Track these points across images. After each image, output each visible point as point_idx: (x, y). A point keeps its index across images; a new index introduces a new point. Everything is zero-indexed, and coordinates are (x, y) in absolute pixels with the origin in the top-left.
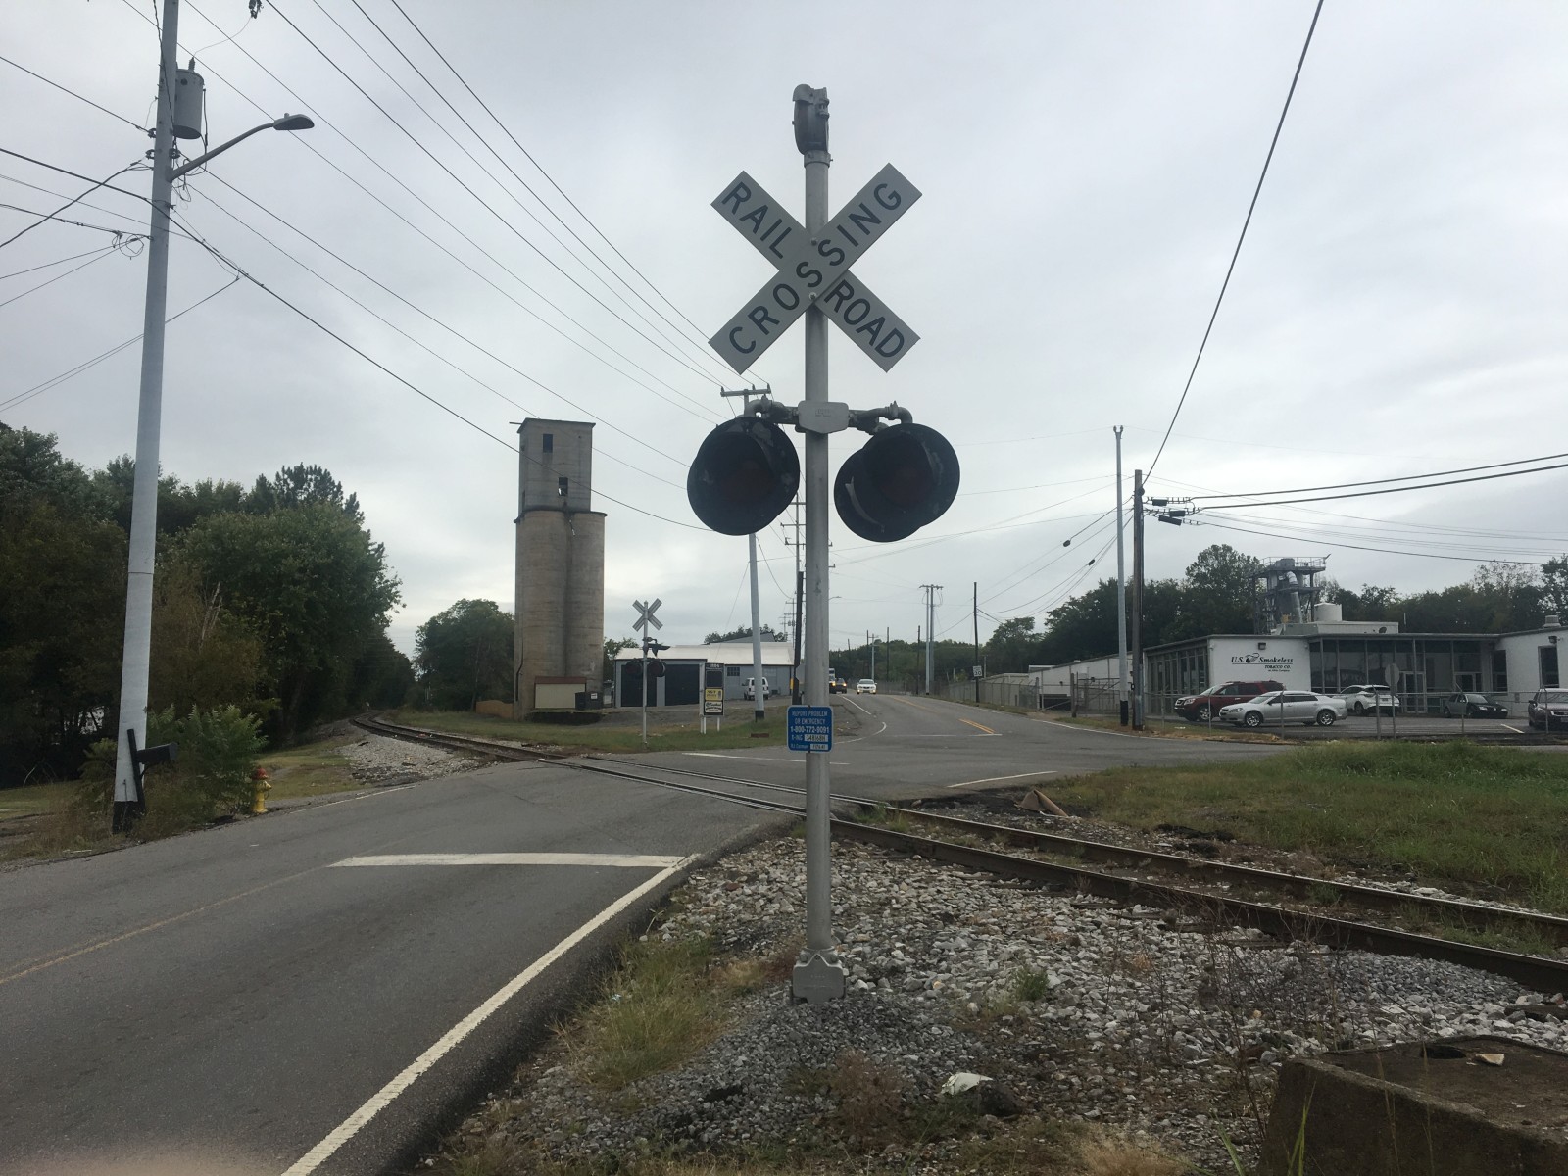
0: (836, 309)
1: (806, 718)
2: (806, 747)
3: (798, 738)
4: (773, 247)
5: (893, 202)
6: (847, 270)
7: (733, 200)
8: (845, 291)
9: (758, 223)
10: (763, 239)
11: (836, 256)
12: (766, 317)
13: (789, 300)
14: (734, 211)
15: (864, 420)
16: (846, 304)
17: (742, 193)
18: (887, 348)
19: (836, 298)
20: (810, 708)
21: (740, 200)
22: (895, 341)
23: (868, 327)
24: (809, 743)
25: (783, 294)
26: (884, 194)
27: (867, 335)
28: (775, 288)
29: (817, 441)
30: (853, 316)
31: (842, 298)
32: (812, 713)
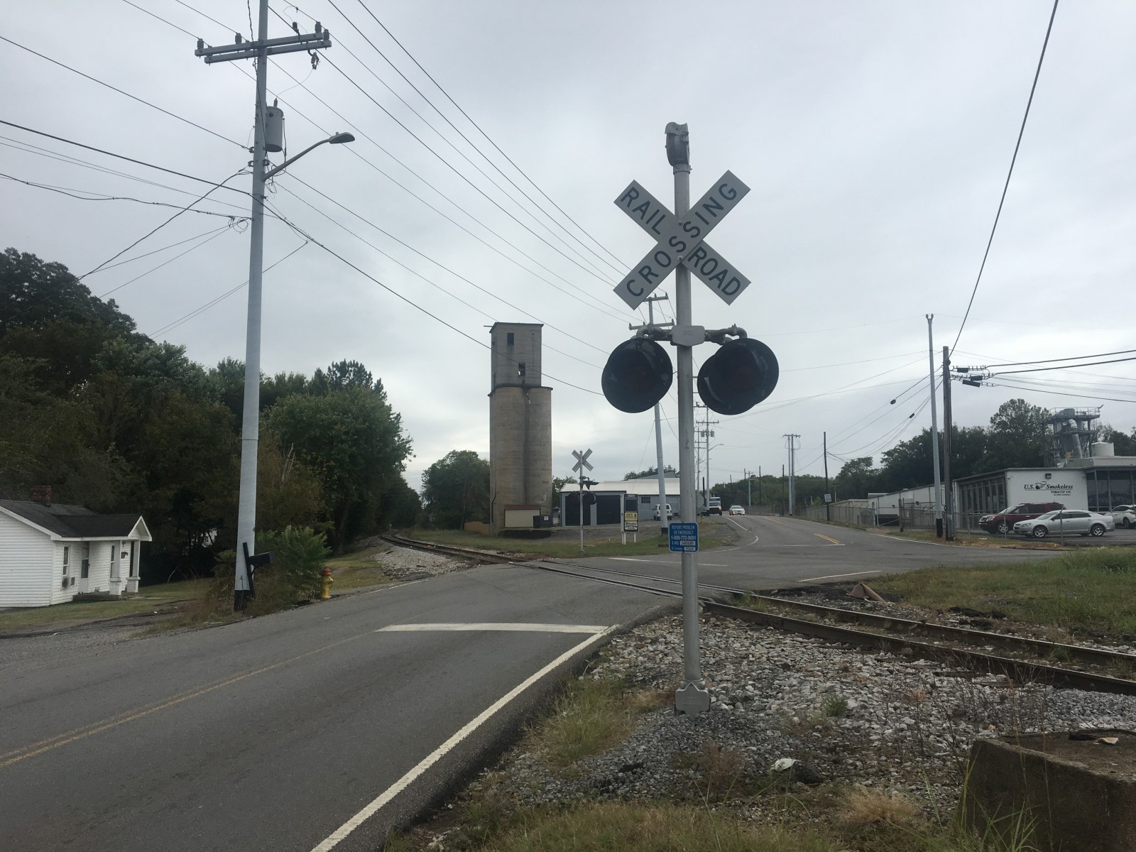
0: (696, 266)
1: (681, 530)
2: (681, 549)
3: (676, 543)
4: (654, 228)
5: (731, 195)
6: (702, 241)
7: (628, 199)
8: (701, 254)
9: (644, 213)
10: (647, 223)
11: (694, 232)
12: (650, 273)
13: (665, 261)
14: (628, 206)
15: (715, 336)
16: (702, 262)
17: (633, 194)
18: (729, 290)
19: (695, 259)
20: (683, 524)
21: (632, 199)
22: (734, 285)
23: (716, 276)
24: (683, 547)
25: (660, 257)
26: (725, 191)
27: (716, 282)
28: (655, 254)
29: (685, 351)
30: (706, 270)
31: (699, 258)
32: (685, 527)
